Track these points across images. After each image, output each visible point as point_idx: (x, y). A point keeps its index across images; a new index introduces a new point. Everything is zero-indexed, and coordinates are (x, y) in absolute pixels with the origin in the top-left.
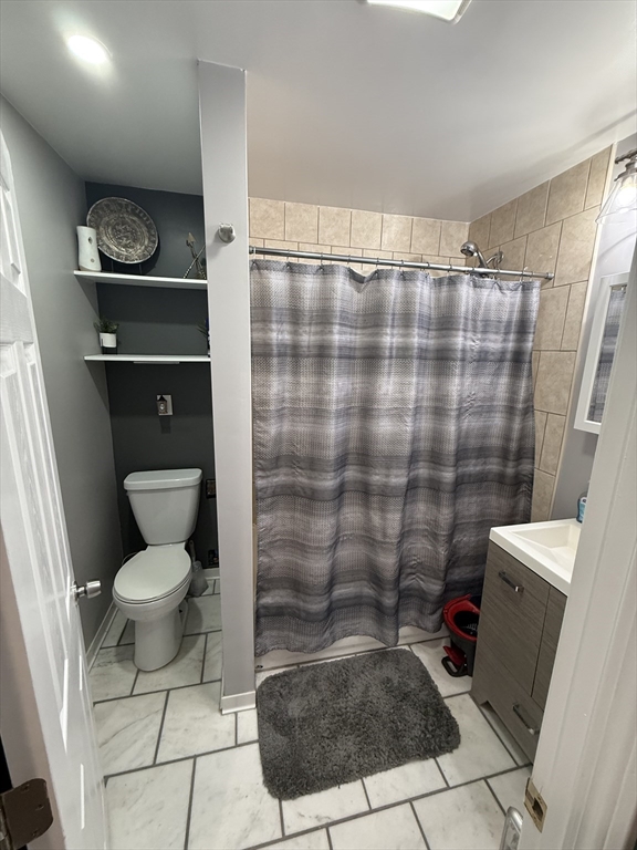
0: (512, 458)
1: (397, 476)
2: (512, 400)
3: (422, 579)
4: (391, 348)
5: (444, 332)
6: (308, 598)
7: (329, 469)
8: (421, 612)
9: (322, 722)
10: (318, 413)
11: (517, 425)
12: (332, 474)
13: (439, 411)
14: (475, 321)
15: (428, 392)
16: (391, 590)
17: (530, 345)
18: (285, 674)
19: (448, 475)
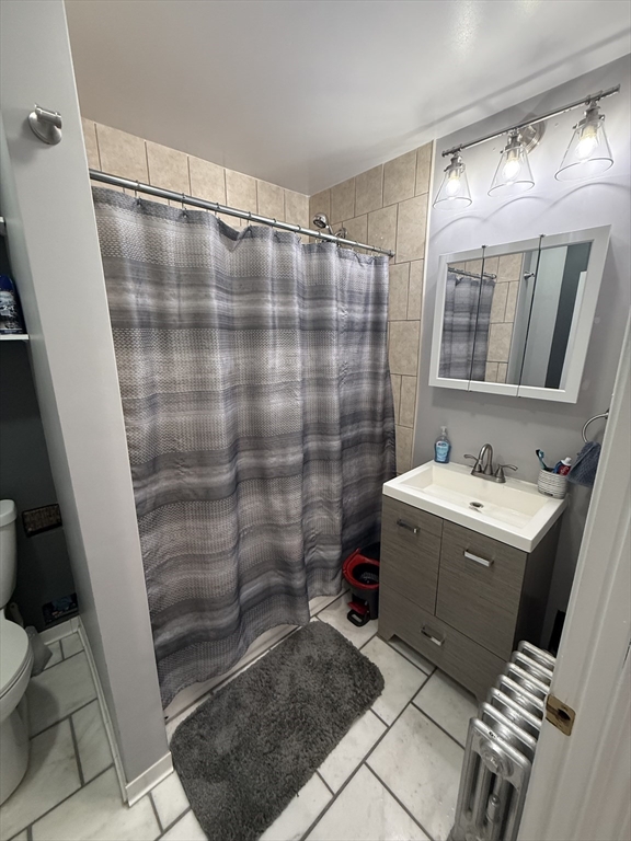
0: (379, 418)
1: (293, 454)
2: (375, 366)
3: (322, 550)
4: (274, 317)
5: (319, 301)
6: (215, 614)
7: (223, 461)
8: (324, 580)
9: (259, 738)
10: (202, 396)
11: (381, 390)
12: (227, 466)
13: (321, 382)
14: (342, 291)
15: (310, 364)
16: (300, 570)
17: (385, 315)
18: (199, 711)
19: (335, 444)
